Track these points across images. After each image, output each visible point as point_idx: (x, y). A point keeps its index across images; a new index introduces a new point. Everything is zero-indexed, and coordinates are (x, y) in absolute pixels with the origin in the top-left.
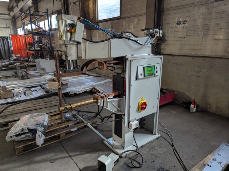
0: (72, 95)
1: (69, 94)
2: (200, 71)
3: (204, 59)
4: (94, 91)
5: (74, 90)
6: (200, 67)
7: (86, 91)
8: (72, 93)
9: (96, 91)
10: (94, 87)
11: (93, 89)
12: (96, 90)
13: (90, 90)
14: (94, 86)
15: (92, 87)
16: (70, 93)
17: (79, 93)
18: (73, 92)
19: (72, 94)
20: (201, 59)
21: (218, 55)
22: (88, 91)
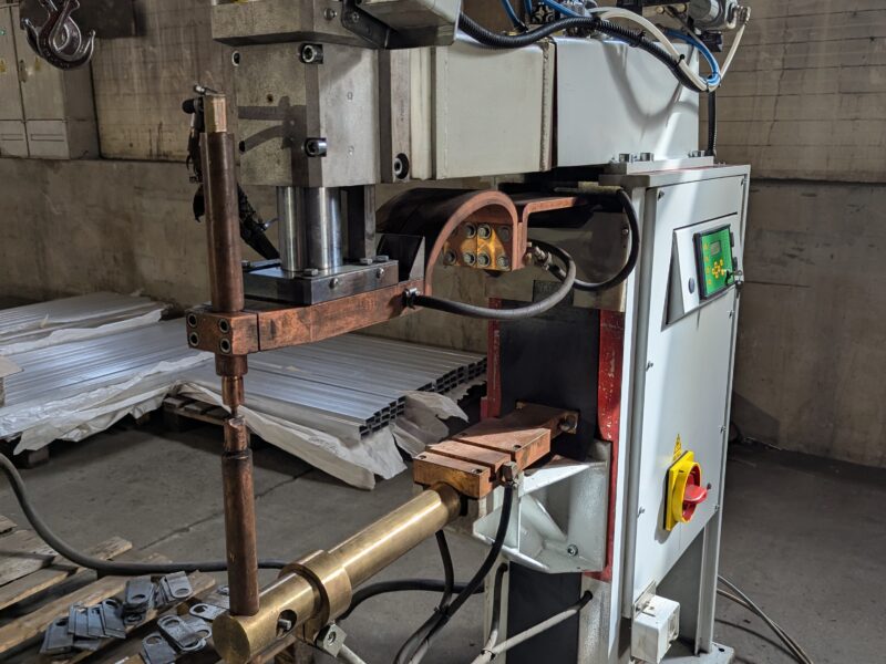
0: (32, 459)
1: (17, 452)
2: (792, 256)
3: (811, 190)
4: (181, 412)
5: (47, 423)
6: (788, 233)
7: (129, 417)
8: (37, 439)
9: (203, 413)
10: (179, 387)
11: (169, 400)
12: (193, 401)
13: (152, 407)
14: (178, 383)
15: (164, 389)
16: (19, 439)
17: (86, 433)
18: (40, 432)
19: (35, 447)
20: (795, 192)
21: (863, 172)
22: (137, 415)
